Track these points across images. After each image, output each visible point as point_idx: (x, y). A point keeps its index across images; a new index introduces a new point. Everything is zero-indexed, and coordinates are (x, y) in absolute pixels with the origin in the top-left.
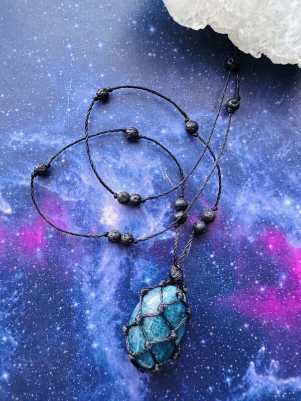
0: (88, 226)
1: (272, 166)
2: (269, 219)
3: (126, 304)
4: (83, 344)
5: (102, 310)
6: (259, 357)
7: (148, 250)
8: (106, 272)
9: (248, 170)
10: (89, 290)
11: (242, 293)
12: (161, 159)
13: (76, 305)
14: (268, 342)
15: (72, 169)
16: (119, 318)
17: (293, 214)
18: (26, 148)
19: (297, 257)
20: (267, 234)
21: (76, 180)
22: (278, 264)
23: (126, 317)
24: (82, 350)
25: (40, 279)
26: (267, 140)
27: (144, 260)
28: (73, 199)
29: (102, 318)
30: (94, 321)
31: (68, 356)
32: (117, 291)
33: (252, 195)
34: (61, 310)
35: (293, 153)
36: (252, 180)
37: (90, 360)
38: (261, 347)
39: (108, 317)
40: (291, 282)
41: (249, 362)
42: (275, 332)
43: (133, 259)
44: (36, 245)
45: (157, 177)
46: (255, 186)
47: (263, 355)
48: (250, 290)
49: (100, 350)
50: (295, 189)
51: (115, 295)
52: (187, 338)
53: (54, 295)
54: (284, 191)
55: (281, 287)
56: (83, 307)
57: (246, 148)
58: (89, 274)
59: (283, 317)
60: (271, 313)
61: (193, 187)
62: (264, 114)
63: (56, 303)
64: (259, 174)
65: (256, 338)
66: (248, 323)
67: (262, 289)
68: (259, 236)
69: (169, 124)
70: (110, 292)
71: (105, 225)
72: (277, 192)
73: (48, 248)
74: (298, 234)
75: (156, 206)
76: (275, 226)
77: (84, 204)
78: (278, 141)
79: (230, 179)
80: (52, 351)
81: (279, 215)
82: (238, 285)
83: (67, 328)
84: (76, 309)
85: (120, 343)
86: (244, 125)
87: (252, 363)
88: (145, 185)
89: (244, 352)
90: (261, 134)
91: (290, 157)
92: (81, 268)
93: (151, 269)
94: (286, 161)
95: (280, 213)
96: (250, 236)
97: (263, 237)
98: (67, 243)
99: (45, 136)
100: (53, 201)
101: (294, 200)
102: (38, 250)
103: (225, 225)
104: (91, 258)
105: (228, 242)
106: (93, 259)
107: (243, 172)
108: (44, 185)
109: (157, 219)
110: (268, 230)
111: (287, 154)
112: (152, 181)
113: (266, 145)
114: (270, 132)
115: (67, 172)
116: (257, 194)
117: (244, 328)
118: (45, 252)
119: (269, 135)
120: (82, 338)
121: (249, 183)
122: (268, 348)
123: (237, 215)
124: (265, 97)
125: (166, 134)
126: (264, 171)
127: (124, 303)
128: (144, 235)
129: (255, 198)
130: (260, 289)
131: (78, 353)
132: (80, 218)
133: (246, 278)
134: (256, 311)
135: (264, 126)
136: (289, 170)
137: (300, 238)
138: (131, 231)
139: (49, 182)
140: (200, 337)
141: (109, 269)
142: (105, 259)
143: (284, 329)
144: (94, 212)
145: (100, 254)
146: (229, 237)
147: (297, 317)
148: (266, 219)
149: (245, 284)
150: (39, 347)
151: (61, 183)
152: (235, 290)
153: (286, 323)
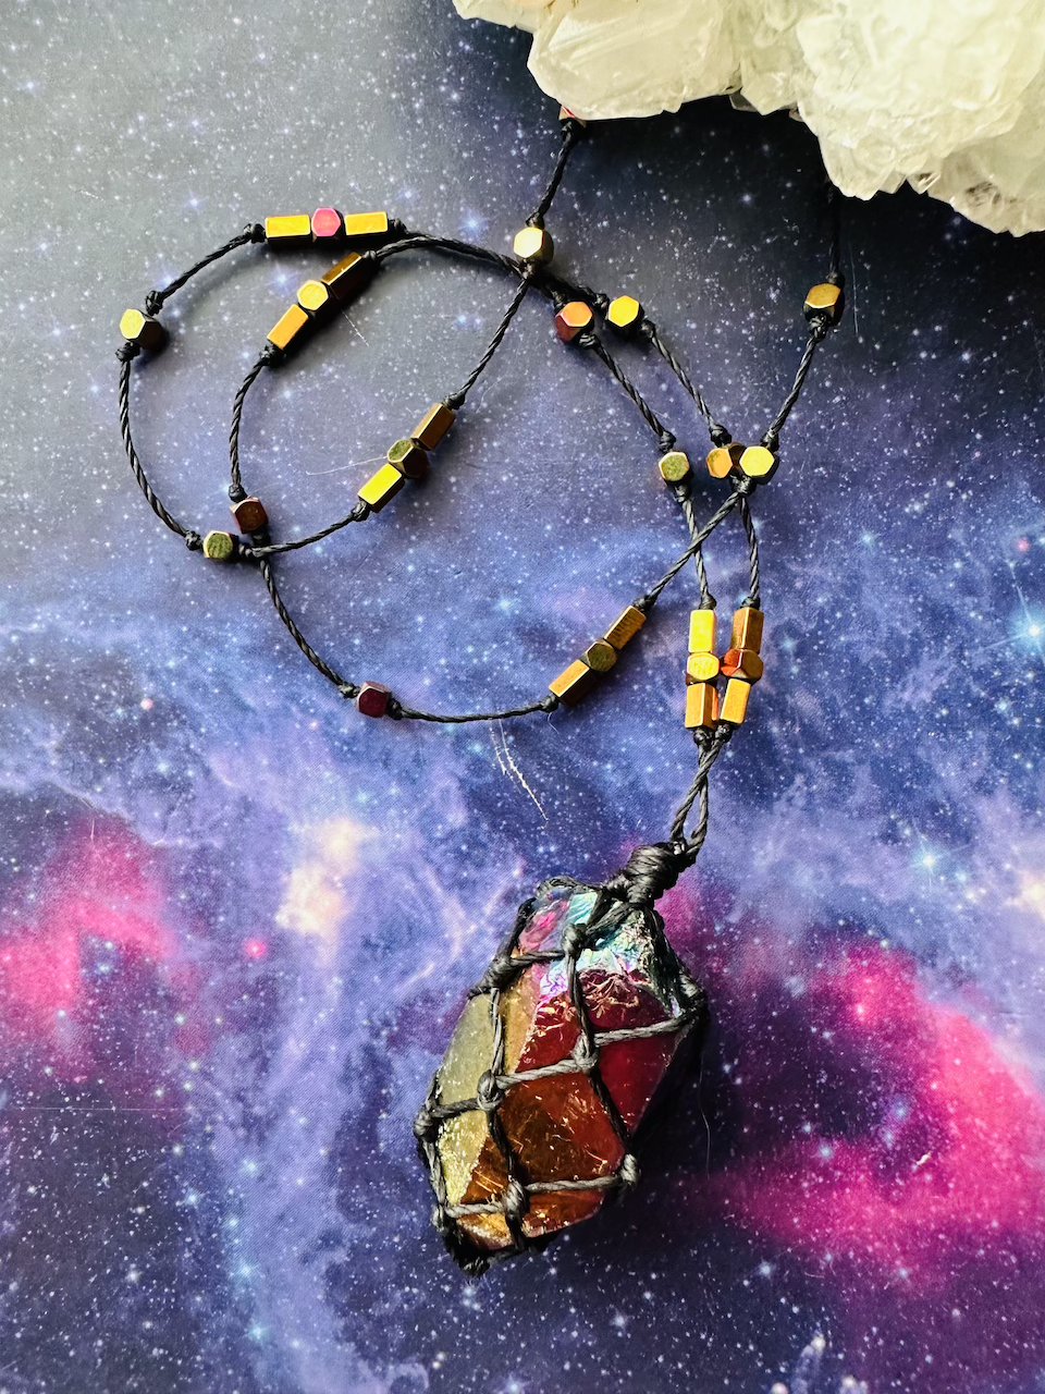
0: (233, 936)
1: (884, 727)
2: (860, 919)
3: (364, 1198)
4: (218, 1327)
5: (281, 1217)
6: (804, 1369)
7: (439, 1020)
8: (293, 1092)
9: (795, 746)
10: (236, 1150)
11: (758, 1164)
13: (192, 1199)
14: (836, 1323)
15: (180, 736)
16: (339, 1242)
17: (942, 902)
18: (14, 657)
19: (946, 1047)
20: (853, 969)
21: (190, 773)
22: (882, 1068)
23: (362, 1241)
24: (214, 1349)
25: (67, 1112)
26: (869, 642)
27: (426, 1053)
28: (180, 842)
29: (281, 1243)
30: (255, 1252)
31: (168, 1364)
32: (331, 1157)
33: (804, 834)
34: (140, 1216)
35: (957, 690)
36: (807, 783)
37: (240, 1379)
38: (811, 1339)
39: (303, 1239)
40: (923, 1127)
41: (770, 1387)
42: (859, 1291)
43: (388, 1048)
44: (53, 999)
45: (478, 765)
46: (817, 802)
47: (817, 1363)
48: (784, 1156)
49: (276, 1346)
50: (954, 815)
51: (328, 1167)
52: (568, 1307)
53: (116, 1166)
54: (916, 822)
55: (889, 1145)
57: (795, 670)
58: (240, 1098)
59: (890, 1240)
60: (851, 1228)
61: (602, 805)
62: (862, 548)
63: (124, 1192)
64: (836, 763)
65: (795, 1310)
66: (774, 1262)
67: (825, 1152)
68: (822, 975)
69: (523, 578)
70: (311, 1158)
71: (294, 933)
72: (892, 824)
73: (93, 1009)
74: (955, 967)
75: (472, 869)
76: (879, 939)
77: (222, 860)
78: (907, 647)
79: (733, 776)
80: (109, 1351)
81: (897, 903)
82: (744, 1136)
83: (161, 1275)
84: (193, 1211)
85: (341, 1323)
86: (791, 586)
87: (779, 1389)
88: (435, 795)
89: (754, 1354)
90: (847, 617)
91: (945, 703)
92: (209, 1076)
94: (932, 716)
95: (899, 897)
96: (792, 973)
97: (836, 978)
98: (161, 993)
99: (82, 612)
100: (111, 845)
101: (949, 854)
102: (62, 1013)
103: (710, 938)
104: (245, 1044)
105: (717, 995)
106: (250, 1048)
107: (776, 753)
108: (75, 787)
109: (476, 913)
110: (854, 955)
111: (934, 693)
112: (461, 781)
113: (864, 661)
114: (880, 611)
115: (158, 746)
116: (824, 829)
117: (759, 1277)
118: (84, 1022)
119: (874, 626)
120: (213, 1309)
121: (798, 794)
122: (835, 1342)
123: (750, 904)
124: (870, 486)
125: (513, 615)
126: (851, 751)
127: (355, 1196)
128: (430, 967)
129: (817, 845)
130: (815, 1147)
131: (199, 1358)
132: (205, 906)
133: (773, 1115)
134: (799, 1223)
135: (861, 592)
136: (938, 748)
137: (961, 983)
138: (384, 954)
139: (98, 778)
140: (612, 1306)
141: (308, 1081)
142: (294, 1048)
143: (890, 1280)
144: (255, 886)
145: (274, 1031)
146: (722, 978)
147: (937, 1243)
148: (851, 919)
149: (769, 1134)
150: (66, 1338)
151: (139, 785)
152: (733, 1154)
153: (898, 1263)
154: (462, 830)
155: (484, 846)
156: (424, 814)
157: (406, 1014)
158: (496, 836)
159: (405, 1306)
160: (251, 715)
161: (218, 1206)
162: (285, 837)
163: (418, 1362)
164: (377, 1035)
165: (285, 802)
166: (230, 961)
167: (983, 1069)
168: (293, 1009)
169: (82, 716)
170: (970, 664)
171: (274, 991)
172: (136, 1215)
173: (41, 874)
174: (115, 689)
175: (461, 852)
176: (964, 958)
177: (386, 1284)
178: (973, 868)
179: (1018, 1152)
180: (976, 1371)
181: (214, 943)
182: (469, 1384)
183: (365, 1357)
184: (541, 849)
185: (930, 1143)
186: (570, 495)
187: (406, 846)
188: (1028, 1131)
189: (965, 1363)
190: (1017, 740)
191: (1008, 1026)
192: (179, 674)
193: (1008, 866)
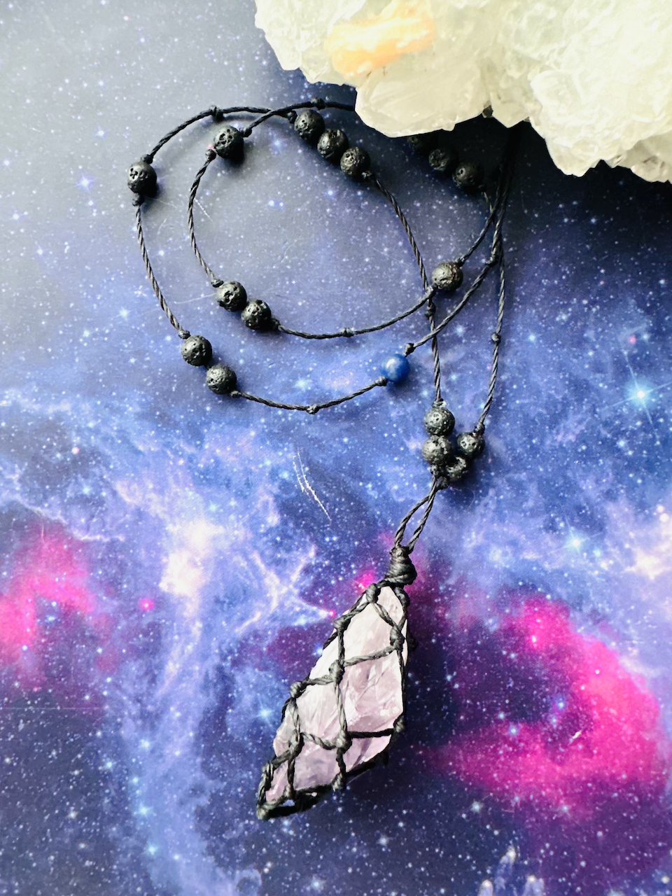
0: (133, 597)
1: (544, 459)
2: (533, 581)
3: (219, 764)
4: (127, 847)
5: (166, 777)
6: (502, 871)
7: (265, 649)
8: (172, 696)
10: (136, 734)
11: (470, 740)
12: (296, 446)
13: (109, 765)
14: (522, 841)
15: (96, 470)
16: (202, 792)
17: (585, 569)
19: (590, 662)
20: (529, 613)
21: (104, 494)
22: (549, 676)
23: (218, 791)
24: (125, 861)
25: (29, 711)
26: (535, 404)
27: (256, 670)
28: (98, 537)
29: (166, 793)
30: (150, 799)
31: (94, 871)
32: (197, 738)
33: (495, 527)
34: (78, 777)
35: (592, 433)
36: (497, 495)
37: (141, 880)
38: (507, 851)
39: (180, 791)
40: (576, 714)
41: (481, 882)
42: (537, 821)
43: (232, 667)
44: (19, 640)
45: (286, 486)
46: (504, 506)
47: (511, 867)
48: (487, 734)
49: (164, 859)
50: (592, 514)
51: (195, 744)
52: (349, 834)
53: (61, 744)
54: (568, 519)
55: (555, 726)
56: (125, 770)
58: (139, 701)
59: (556, 788)
60: (531, 780)
61: (366, 511)
62: (530, 343)
63: (65, 761)
64: (515, 481)
65: (496, 833)
66: (482, 802)
67: (513, 731)
68: (509, 617)
69: (313, 367)
70: (184, 738)
71: (171, 595)
72: (553, 520)
73: (45, 645)
74: (595, 611)
75: (283, 552)
76: (545, 594)
77: (124, 548)
78: (559, 406)
79: (449, 492)
80: (59, 862)
81: (557, 571)
82: (461, 721)
83: (90, 813)
84: (109, 774)
85: (205, 844)
86: (484, 368)
87: (487, 884)
88: (259, 506)
89: (471, 861)
90: (520, 387)
91: (584, 442)
92: (118, 686)
93: (272, 690)
94: (575, 451)
95: (558, 567)
96: (490, 617)
97: (518, 619)
98: (87, 634)
99: (34, 393)
100: (54, 540)
101: (589, 539)
102: (25, 648)
103: (437, 594)
104: (141, 666)
105: (441, 630)
106: (144, 668)
107: (477, 475)
108: (30, 504)
109: (286, 580)
110: (529, 604)
111: (577, 436)
112: (277, 497)
113: (532, 415)
114: (541, 384)
115: (83, 477)
116: (508, 524)
117: (472, 812)
118: (40, 652)
119: (538, 392)
120: (124, 836)
121: (490, 502)
122: (522, 853)
123: (462, 572)
124: (533, 304)
125: (307, 391)
126: (524, 474)
127: (213, 762)
128: (258, 615)
129: (504, 534)
130: (507, 729)
131: (115, 867)
132: (115, 579)
133: (479, 708)
134: (498, 776)
135: (529, 371)
136: (581, 470)
137: (598, 621)
138: (229, 607)
139: (45, 498)
140: (378, 832)
141: (181, 690)
142: (172, 668)
143: (557, 813)
144: (146, 564)
145: (159, 658)
146: (445, 620)
147: (587, 789)
148: (527, 581)
149: (477, 720)
150: (31, 854)
151: (72, 502)
152: (454, 733)
153: (562, 801)
154: (278, 527)
155: (290, 537)
156: (252, 518)
157: (243, 645)
158: (298, 531)
159: (246, 833)
160: (141, 456)
161: (127, 770)
162: (164, 534)
163: (254, 868)
164: (224, 659)
165: (165, 512)
166: (131, 613)
167: (615, 676)
168: (172, 642)
169: (35, 459)
170: (600, 417)
171: (159, 633)
172: (74, 776)
173: (10, 560)
174: (55, 441)
175: (276, 542)
176: (600, 605)
177: (233, 819)
178: (605, 547)
179: (638, 730)
180: (613, 871)
181: (121, 602)
182: (288, 882)
183: (220, 865)
184: (327, 539)
185: (581, 725)
186: (342, 314)
187: (241, 538)
188: (644, 716)
189: (608, 866)
190: (632, 465)
191: (630, 649)
192: (96, 431)
193: (627, 546)
